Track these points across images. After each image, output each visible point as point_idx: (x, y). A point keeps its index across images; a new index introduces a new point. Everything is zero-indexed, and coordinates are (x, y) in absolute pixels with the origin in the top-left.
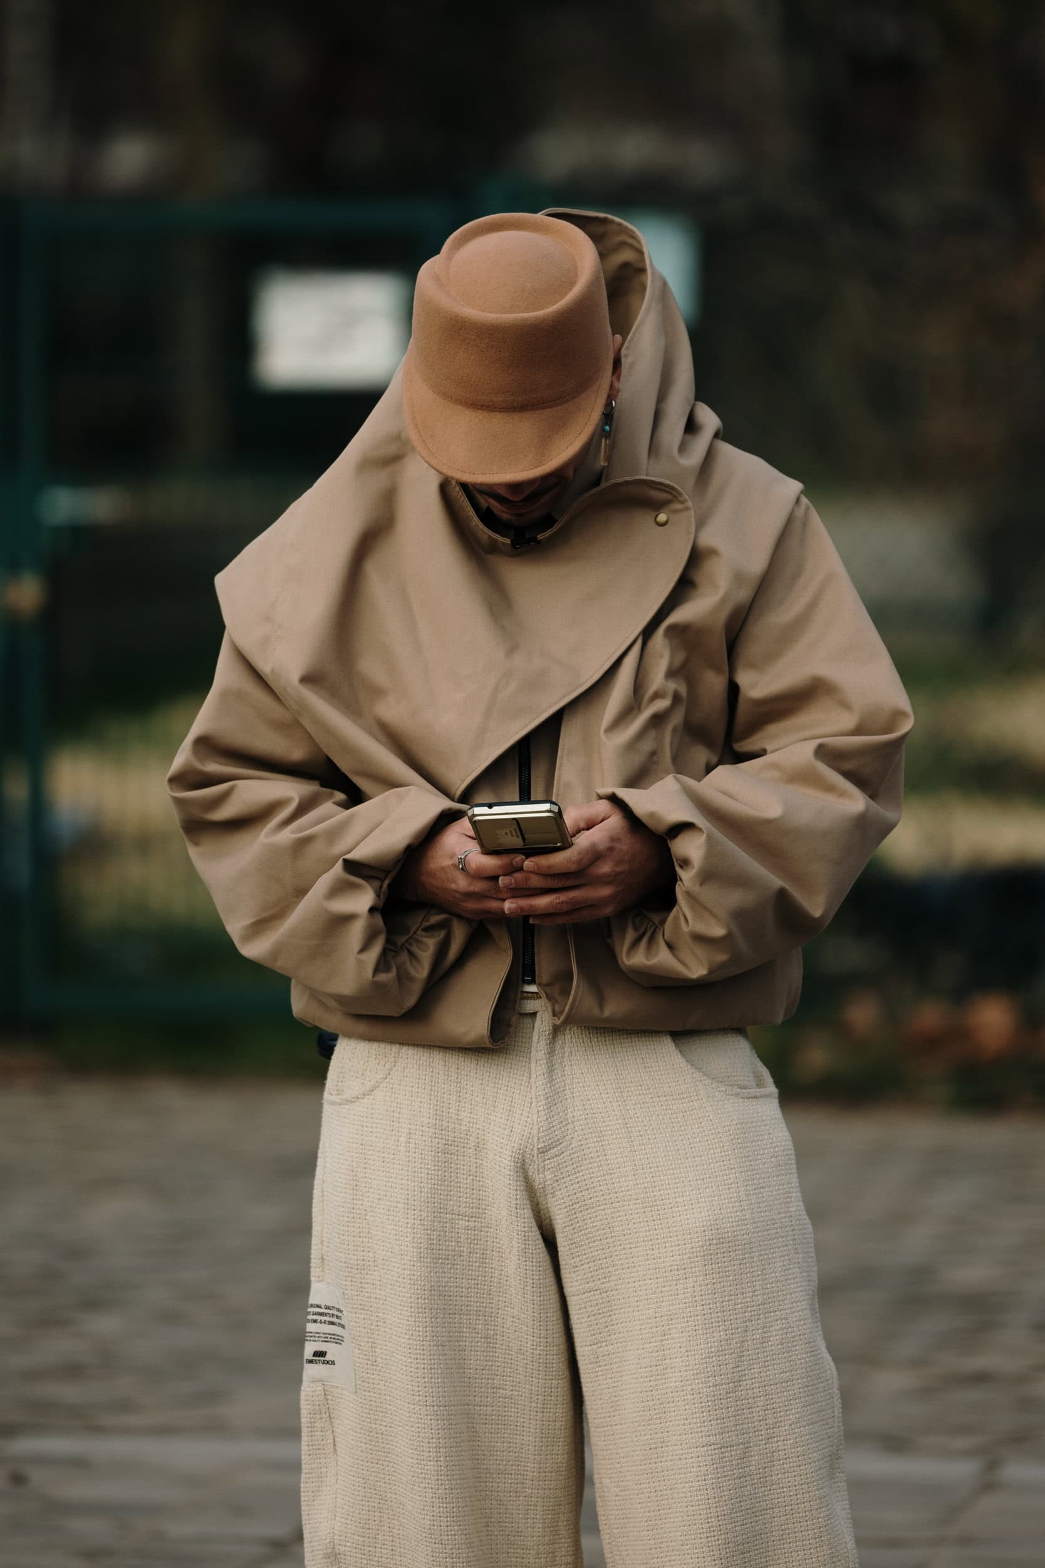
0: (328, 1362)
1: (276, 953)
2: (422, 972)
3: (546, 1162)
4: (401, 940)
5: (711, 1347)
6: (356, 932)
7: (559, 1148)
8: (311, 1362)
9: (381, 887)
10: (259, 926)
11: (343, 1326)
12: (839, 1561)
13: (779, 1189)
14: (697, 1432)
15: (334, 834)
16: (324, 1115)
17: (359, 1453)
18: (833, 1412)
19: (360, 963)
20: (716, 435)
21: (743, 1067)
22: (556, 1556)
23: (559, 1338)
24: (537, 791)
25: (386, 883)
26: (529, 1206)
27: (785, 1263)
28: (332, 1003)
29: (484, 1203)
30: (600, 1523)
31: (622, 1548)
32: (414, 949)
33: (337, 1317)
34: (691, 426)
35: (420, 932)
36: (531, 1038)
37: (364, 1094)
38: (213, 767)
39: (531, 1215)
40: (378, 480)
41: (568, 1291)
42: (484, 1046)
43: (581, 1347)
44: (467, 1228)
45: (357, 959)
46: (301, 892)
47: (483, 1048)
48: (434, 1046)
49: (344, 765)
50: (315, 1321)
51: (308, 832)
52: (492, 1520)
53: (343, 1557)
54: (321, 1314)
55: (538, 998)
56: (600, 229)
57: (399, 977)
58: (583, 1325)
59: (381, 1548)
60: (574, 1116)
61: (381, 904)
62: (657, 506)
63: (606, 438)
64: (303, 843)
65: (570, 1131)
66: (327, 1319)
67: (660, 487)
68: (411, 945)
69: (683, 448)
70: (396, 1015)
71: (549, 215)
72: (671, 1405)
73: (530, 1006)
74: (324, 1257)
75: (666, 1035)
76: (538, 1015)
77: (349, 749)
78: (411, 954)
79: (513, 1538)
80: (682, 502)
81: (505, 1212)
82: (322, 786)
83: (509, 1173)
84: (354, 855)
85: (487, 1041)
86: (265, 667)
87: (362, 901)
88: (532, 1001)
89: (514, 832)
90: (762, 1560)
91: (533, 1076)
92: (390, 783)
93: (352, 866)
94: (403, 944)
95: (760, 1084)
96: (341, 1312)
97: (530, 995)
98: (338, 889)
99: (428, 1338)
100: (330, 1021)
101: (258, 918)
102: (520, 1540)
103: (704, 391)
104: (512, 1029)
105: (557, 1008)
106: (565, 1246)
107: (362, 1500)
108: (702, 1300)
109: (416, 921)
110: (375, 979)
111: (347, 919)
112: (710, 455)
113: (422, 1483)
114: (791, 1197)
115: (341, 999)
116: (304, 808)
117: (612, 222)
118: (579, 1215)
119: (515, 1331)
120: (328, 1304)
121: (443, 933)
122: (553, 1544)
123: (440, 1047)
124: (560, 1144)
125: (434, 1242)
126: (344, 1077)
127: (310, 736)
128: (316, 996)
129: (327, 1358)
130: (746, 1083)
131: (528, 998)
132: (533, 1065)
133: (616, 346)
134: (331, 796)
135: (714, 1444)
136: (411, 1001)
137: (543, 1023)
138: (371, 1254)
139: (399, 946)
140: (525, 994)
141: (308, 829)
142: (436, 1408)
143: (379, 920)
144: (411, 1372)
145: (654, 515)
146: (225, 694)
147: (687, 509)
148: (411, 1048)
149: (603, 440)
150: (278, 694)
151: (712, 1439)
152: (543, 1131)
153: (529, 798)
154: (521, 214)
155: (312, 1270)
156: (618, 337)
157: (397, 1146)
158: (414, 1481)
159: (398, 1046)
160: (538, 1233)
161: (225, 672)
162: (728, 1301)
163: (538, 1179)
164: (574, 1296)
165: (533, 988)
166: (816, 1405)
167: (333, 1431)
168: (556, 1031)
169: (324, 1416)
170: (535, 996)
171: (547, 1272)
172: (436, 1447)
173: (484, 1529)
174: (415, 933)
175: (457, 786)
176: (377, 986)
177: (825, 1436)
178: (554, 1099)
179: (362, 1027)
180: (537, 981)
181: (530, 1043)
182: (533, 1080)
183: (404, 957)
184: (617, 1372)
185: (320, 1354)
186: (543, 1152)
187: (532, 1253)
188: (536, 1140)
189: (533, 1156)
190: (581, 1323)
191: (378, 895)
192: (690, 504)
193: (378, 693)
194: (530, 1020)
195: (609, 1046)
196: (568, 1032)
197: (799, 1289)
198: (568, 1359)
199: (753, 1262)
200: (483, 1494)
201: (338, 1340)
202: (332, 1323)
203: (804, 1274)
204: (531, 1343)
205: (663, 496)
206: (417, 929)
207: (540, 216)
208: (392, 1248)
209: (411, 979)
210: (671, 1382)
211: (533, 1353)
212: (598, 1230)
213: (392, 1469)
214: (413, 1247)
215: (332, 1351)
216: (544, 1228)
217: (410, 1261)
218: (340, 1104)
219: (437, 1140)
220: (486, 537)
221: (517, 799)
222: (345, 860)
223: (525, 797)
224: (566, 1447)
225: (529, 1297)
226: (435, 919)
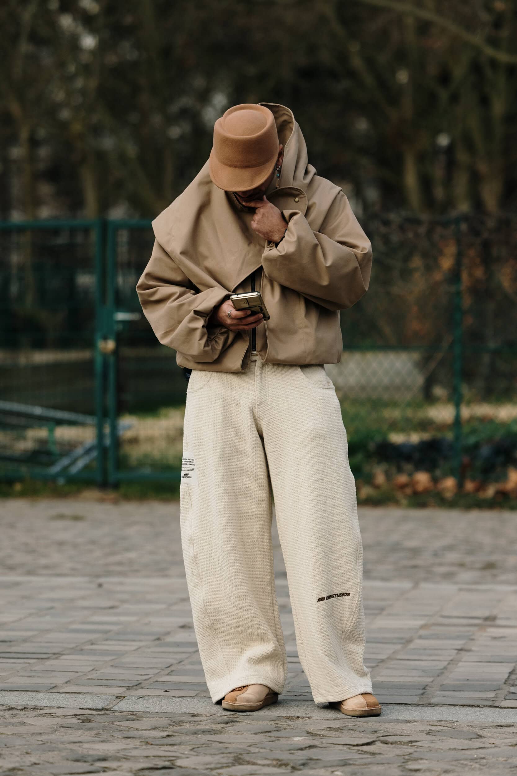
0: (189, 477)
1: (171, 342)
2: (219, 347)
3: (260, 409)
4: (212, 337)
5: (314, 468)
6: (198, 334)
7: (264, 404)
8: (183, 477)
9: (206, 319)
10: (166, 334)
11: (194, 465)
12: (356, 538)
13: (335, 418)
14: (309, 496)
15: (191, 303)
16: (187, 397)
17: (200, 506)
18: (353, 491)
19: (200, 344)
20: (315, 174)
21: (323, 379)
22: (263, 540)
23: (264, 467)
24: (257, 288)
25: (208, 318)
26: (254, 424)
27: (338, 442)
28: (190, 358)
29: (240, 423)
30: (278, 528)
31: (285, 536)
32: (217, 340)
33: (192, 462)
34: (307, 172)
35: (219, 334)
36: (255, 369)
37: (200, 389)
38: (152, 283)
39: (255, 427)
40: (205, 189)
41: (267, 452)
42: (239, 371)
43: (272, 470)
44: (234, 432)
45: (198, 342)
46: (180, 322)
47: (239, 372)
48: (223, 372)
49: (194, 281)
50: (185, 464)
51: (182, 302)
52: (243, 527)
53: (194, 540)
54: (187, 462)
55: (257, 356)
56: (277, 109)
57: (212, 349)
58: (272, 463)
59: (207, 537)
60: (269, 394)
61: (206, 325)
62: (295, 196)
63: (278, 178)
64: (181, 306)
65: (268, 399)
66: (189, 463)
67: (296, 190)
68: (216, 338)
69: (304, 178)
70: (211, 361)
71: (261, 105)
72: (301, 487)
73: (254, 358)
74: (188, 443)
75: (298, 366)
76: (257, 361)
77: (196, 275)
78: (216, 341)
79: (249, 534)
80: (303, 195)
81: (246, 426)
82: (187, 288)
83: (248, 413)
84: (198, 309)
85: (240, 369)
86: (168, 249)
87: (200, 324)
88: (255, 357)
89: (245, 302)
90: (332, 538)
91: (255, 381)
92: (209, 287)
93: (196, 312)
94: (213, 338)
95: (328, 384)
96: (193, 460)
97: (254, 355)
98: (192, 320)
99: (221, 467)
100: (189, 365)
101: (166, 331)
102: (252, 534)
103: (311, 160)
104: (248, 366)
105: (263, 358)
106: (266, 437)
107: (200, 521)
108: (311, 453)
109: (217, 331)
110: (205, 349)
111: (195, 329)
112: (312, 180)
113: (220, 514)
114: (339, 421)
115: (193, 357)
116: (181, 295)
117: (281, 107)
118: (270, 426)
119: (250, 465)
120: (189, 458)
121: (226, 335)
122: (262, 536)
123: (225, 372)
124: (264, 403)
125: (223, 436)
126: (194, 384)
127: (183, 273)
128: (184, 355)
129: (189, 476)
130: (325, 384)
131: (253, 356)
132: (255, 377)
133: (280, 148)
134: (190, 292)
135: (315, 500)
136: (216, 357)
137: (258, 364)
138: (203, 441)
139: (212, 339)
140: (253, 355)
141: (182, 301)
142: (224, 490)
143: (205, 330)
144: (216, 478)
145: (294, 199)
146: (156, 259)
147: (305, 197)
148: (216, 373)
149: (277, 179)
150: (173, 258)
151: (314, 498)
152: (259, 399)
153: (255, 290)
154: (251, 104)
155: (184, 448)
156: (281, 145)
157: (211, 405)
158: (217, 514)
159: (211, 372)
160: (257, 432)
161: (156, 252)
162: (319, 453)
163: (257, 415)
164: (269, 453)
165: (255, 352)
166: (348, 488)
167: (191, 500)
168: (263, 366)
169: (188, 495)
170: (256, 355)
171: (260, 445)
172: (224, 503)
173: (240, 530)
174: (217, 335)
175: (232, 287)
176: (205, 352)
177: (351, 498)
178: (262, 389)
179: (200, 366)
180: (257, 350)
181: (254, 371)
182: (255, 382)
183: (214, 342)
184: (284, 478)
185: (186, 475)
186: (259, 406)
187: (255, 439)
188: (256, 402)
189: (256, 407)
190: (272, 462)
191: (205, 322)
192: (306, 195)
193: (205, 258)
194: (254, 363)
195: (280, 371)
196: (267, 367)
197: (342, 450)
198: (267, 475)
199: (327, 441)
200: (240, 519)
201: (192, 470)
202: (190, 464)
203: (343, 446)
204: (255, 469)
205: (298, 193)
206: (218, 333)
207: (258, 105)
208: (210, 438)
209: (216, 349)
210: (301, 480)
211: (256, 472)
212: (277, 431)
213: (210, 511)
214: (216, 437)
215: (190, 473)
216: (259, 431)
217: (215, 442)
218: (193, 392)
219: (224, 403)
220: (239, 207)
221: (251, 291)
222: (194, 310)
223: (253, 291)
224: (267, 504)
225: (254, 454)
226: (224, 330)
